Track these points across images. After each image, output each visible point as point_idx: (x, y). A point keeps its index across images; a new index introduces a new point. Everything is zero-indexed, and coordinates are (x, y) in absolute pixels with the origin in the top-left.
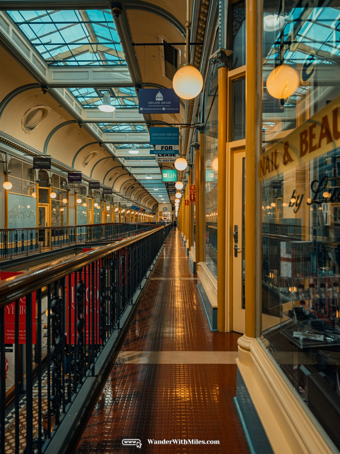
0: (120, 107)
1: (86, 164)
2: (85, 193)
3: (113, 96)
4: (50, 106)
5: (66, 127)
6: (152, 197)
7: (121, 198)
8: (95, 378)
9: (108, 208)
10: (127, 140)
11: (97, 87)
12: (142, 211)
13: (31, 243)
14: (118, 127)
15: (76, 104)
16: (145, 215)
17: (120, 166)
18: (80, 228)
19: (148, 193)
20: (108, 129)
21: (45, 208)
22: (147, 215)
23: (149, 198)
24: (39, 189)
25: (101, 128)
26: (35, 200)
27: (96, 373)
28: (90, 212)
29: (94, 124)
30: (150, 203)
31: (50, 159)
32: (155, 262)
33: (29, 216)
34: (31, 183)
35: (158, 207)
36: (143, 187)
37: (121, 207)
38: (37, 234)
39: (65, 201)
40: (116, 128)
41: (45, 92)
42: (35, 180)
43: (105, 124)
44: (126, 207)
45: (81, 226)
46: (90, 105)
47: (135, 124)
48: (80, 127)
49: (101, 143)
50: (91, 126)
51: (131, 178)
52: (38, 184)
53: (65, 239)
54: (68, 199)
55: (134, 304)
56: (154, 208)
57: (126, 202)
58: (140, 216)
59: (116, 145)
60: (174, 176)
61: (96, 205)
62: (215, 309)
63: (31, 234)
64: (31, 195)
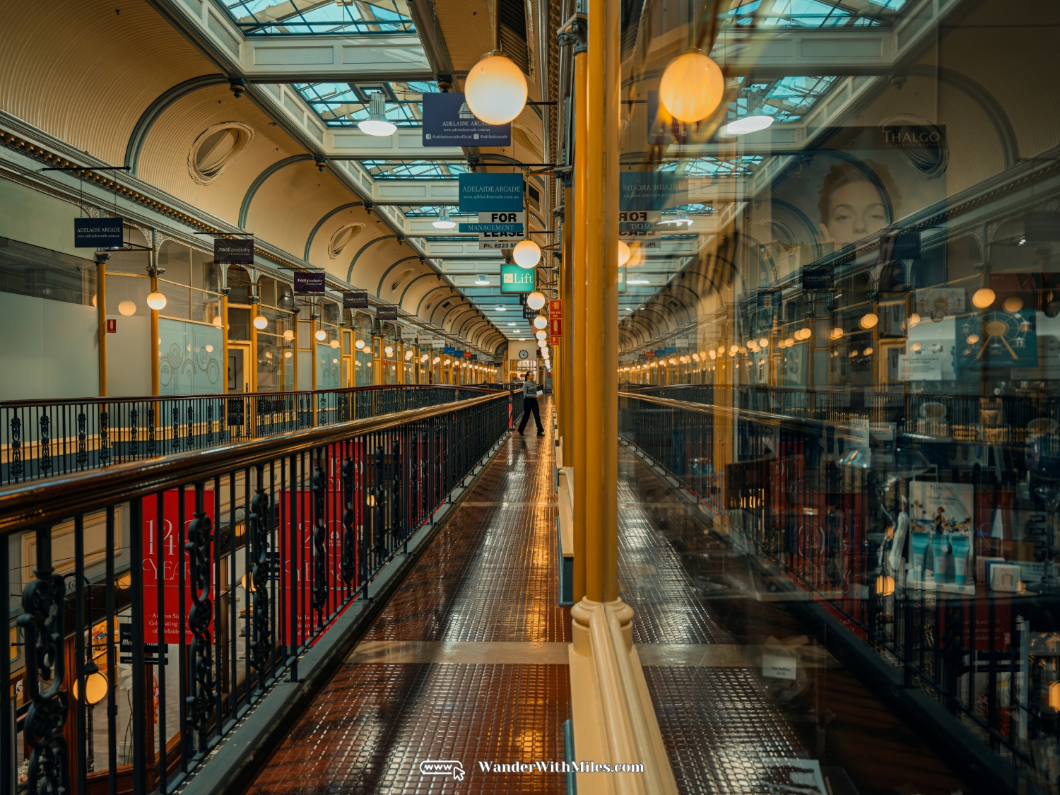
0: (408, 124)
1: (337, 253)
2: (336, 317)
3: (393, 99)
4: (252, 124)
5: (290, 169)
6: (493, 326)
7: (420, 328)
8: (298, 684)
9: (389, 351)
10: (428, 198)
11: (353, 80)
12: (470, 359)
13: (210, 428)
14: (407, 169)
15: (308, 117)
16: (476, 367)
17: (416, 257)
18: (321, 395)
19: (484, 317)
20: (386, 173)
21: (242, 351)
22: (481, 368)
23: (486, 328)
24: (230, 309)
25: (368, 172)
26: (221, 334)
27: (301, 675)
28: (348, 360)
29: (353, 162)
30: (488, 341)
31: (252, 241)
32: (477, 470)
33: (206, 370)
34: (211, 296)
35: (507, 348)
36: (471, 305)
37: (419, 349)
38: (222, 408)
39: (289, 335)
40: (402, 171)
41: (237, 93)
42: (219, 288)
43: (377, 162)
44: (432, 350)
45: (323, 392)
46: (341, 121)
47: (448, 162)
48: (321, 170)
49: (369, 205)
50: (344, 167)
51: (442, 283)
52: (226, 298)
53: (288, 419)
54: (295, 331)
55: (410, 553)
56: (499, 352)
57: (431, 337)
58: (465, 369)
59: (406, 209)
60: (528, 279)
61: (360, 344)
62: (568, 560)
63: (210, 409)
64: (212, 322)
